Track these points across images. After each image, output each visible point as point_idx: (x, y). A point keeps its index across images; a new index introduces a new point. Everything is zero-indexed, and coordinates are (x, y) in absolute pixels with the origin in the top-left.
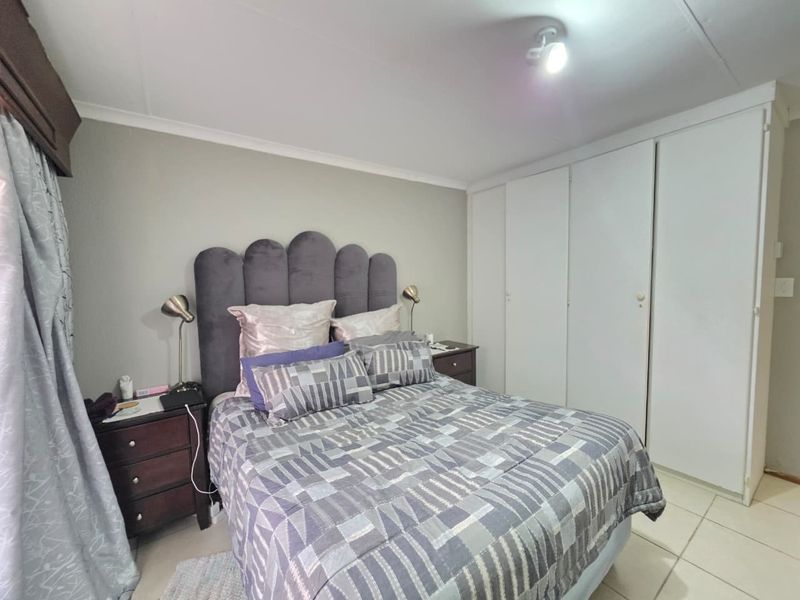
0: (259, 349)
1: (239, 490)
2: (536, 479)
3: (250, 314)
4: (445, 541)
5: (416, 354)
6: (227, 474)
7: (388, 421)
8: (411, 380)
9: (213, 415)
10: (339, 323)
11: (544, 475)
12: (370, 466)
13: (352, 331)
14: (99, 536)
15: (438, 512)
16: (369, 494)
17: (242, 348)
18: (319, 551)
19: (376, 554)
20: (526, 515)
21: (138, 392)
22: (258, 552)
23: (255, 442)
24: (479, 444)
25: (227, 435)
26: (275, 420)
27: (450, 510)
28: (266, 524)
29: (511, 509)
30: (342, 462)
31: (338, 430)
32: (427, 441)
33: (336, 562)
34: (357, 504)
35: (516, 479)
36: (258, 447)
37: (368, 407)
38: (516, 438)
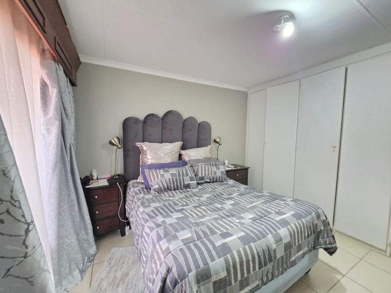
0: (148, 162)
1: (138, 219)
2: (267, 225)
3: (145, 146)
4: (221, 244)
5: (218, 169)
6: (133, 213)
7: (202, 197)
8: (215, 180)
9: (128, 189)
10: (183, 152)
11: (271, 224)
12: (193, 213)
13: (189, 156)
14: (83, 232)
15: (220, 233)
16: (191, 223)
17: (141, 161)
18: (168, 241)
19: (191, 245)
20: (259, 239)
21: (99, 177)
22: (144, 242)
23: (145, 200)
24: (243, 209)
25: (134, 197)
26: (153, 192)
27: (225, 233)
28: (148, 231)
29: (253, 235)
30: (181, 211)
31: (180, 198)
32: (219, 206)
33: (174, 246)
34: (185, 227)
35: (258, 224)
36: (146, 202)
37: (194, 190)
38: (261, 208)
